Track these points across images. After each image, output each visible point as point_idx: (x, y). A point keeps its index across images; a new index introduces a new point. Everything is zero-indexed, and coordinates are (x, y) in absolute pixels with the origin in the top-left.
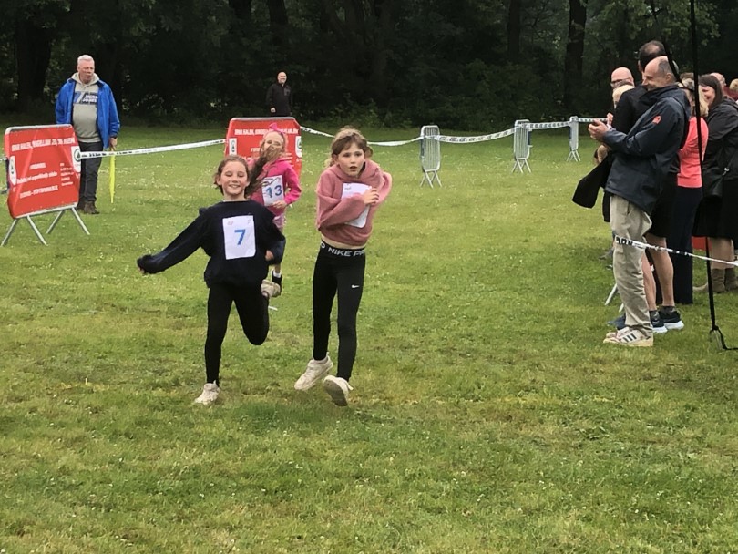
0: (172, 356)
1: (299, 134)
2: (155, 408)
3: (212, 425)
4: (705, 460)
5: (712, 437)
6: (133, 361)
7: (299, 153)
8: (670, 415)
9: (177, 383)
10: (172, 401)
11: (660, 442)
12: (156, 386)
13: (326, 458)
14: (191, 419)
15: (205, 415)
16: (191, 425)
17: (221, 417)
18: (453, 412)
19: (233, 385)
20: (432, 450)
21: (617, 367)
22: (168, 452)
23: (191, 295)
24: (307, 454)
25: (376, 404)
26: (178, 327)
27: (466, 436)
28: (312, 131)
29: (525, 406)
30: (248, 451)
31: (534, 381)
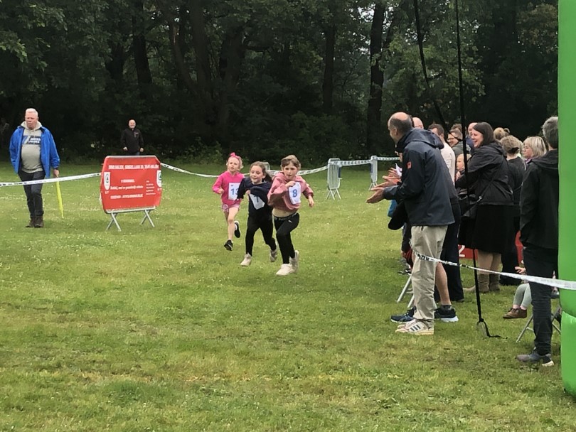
0: (55, 344)
1: (159, 169)
2: (42, 386)
3: (87, 400)
4: (473, 424)
5: (479, 406)
6: (24, 348)
7: (160, 184)
8: (446, 388)
9: (59, 366)
10: (55, 380)
11: (438, 410)
12: (42, 369)
13: (177, 424)
14: (71, 394)
15: (81, 391)
16: (70, 399)
17: (94, 393)
18: (278, 387)
19: (105, 367)
20: (261, 417)
21: (406, 351)
22: (50, 421)
23: (72, 296)
24: (162, 422)
25: (217, 381)
26: (62, 320)
27: (288, 406)
28: (170, 167)
29: (334, 382)
30: (115, 419)
31: (341, 362)
